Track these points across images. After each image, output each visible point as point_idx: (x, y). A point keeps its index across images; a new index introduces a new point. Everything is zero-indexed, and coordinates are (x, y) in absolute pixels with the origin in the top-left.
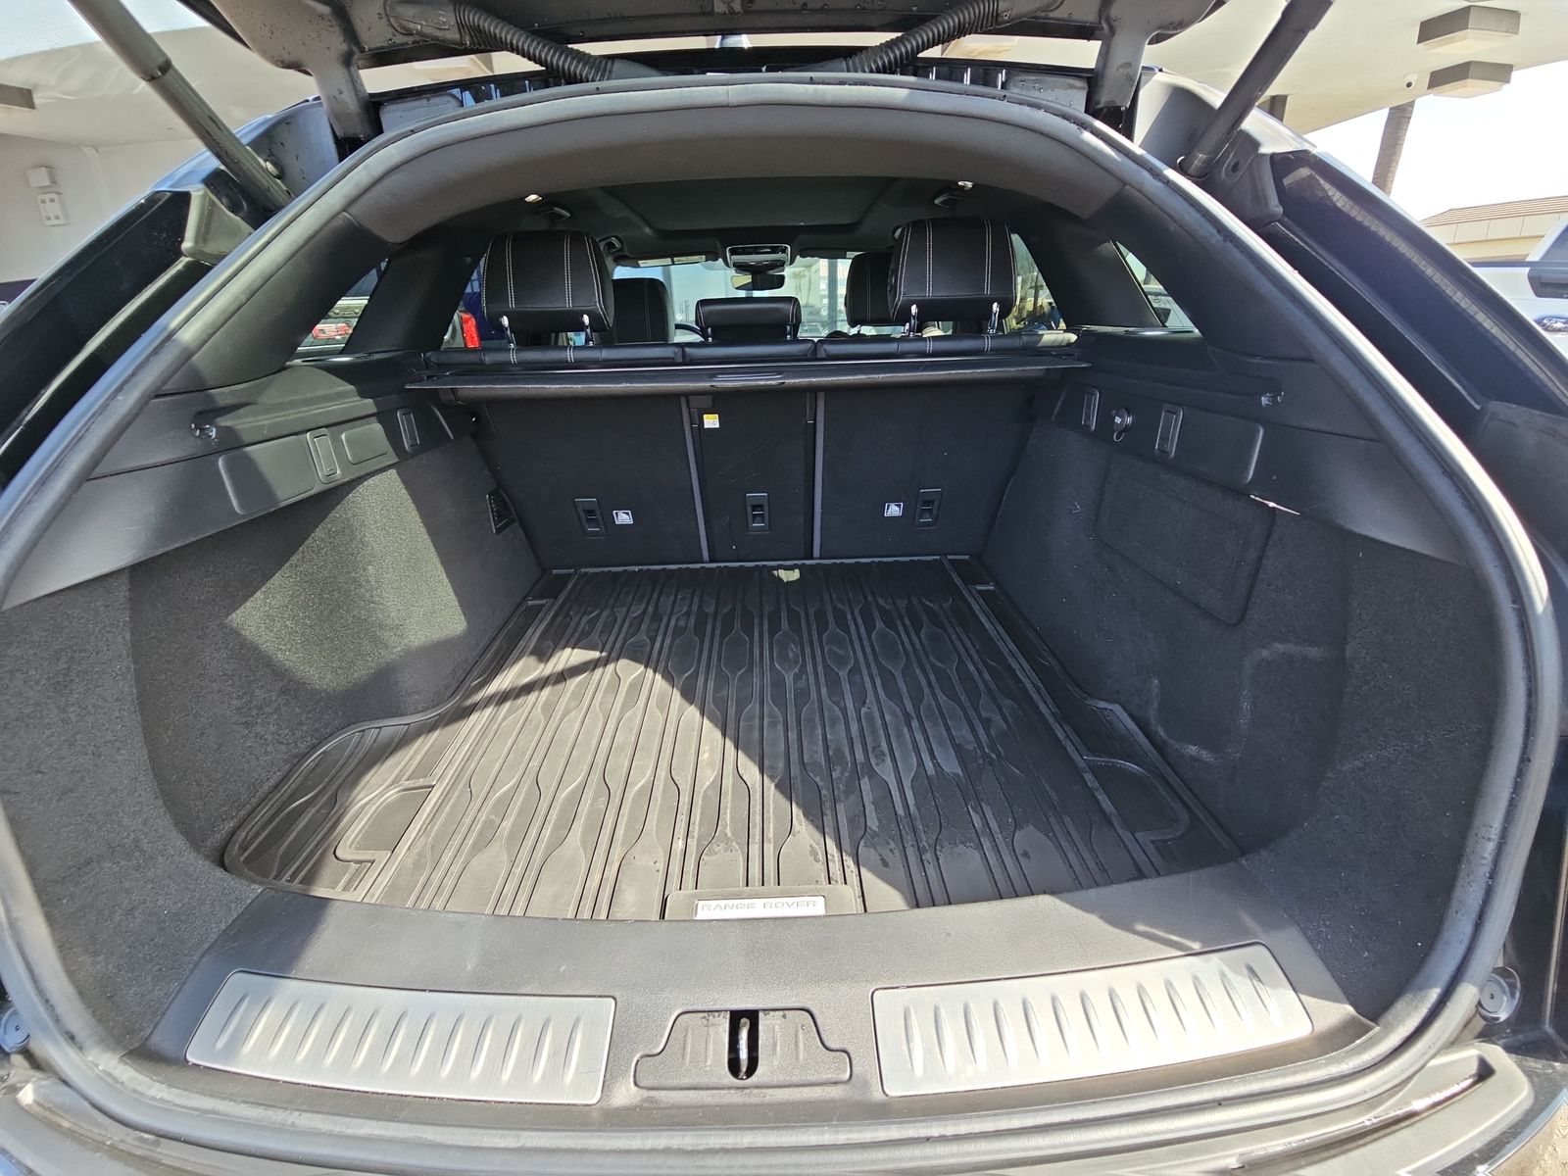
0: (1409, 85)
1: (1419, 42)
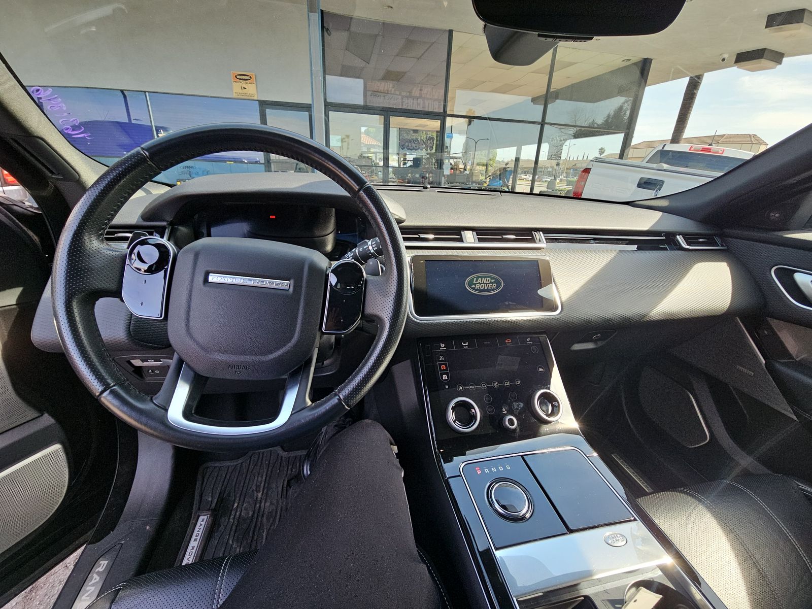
0: (723, 60)
1: (766, 27)
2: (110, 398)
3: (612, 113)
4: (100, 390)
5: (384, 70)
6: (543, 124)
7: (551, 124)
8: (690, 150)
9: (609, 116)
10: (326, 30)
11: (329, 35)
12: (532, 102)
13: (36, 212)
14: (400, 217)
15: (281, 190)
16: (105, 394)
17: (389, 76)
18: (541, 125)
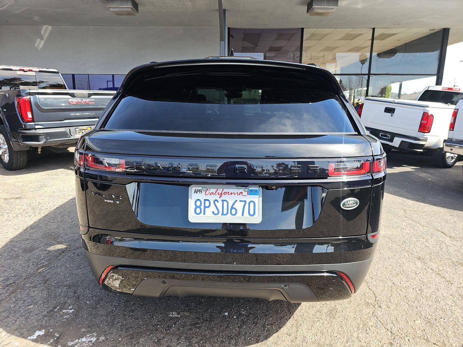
5: (269, 47)
6: (369, 74)
8: (442, 89)
10: (231, 36)
11: (233, 38)
12: (377, 56)
17: (271, 49)
18: (368, 75)
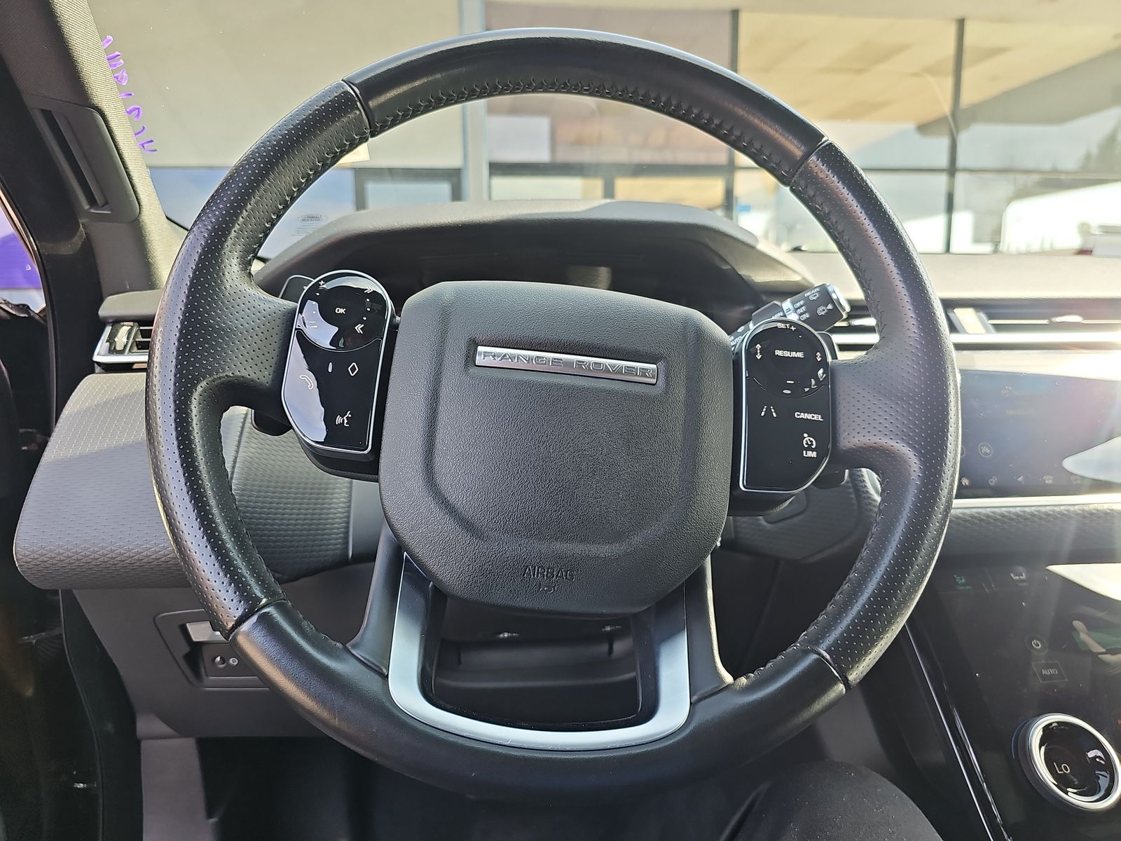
2: (260, 636)
3: (1095, 150)
4: (239, 613)
7: (971, 171)
9: (1088, 157)
12: (918, 132)
13: (14, 313)
14: (804, 278)
15: (556, 217)
16: (246, 627)
